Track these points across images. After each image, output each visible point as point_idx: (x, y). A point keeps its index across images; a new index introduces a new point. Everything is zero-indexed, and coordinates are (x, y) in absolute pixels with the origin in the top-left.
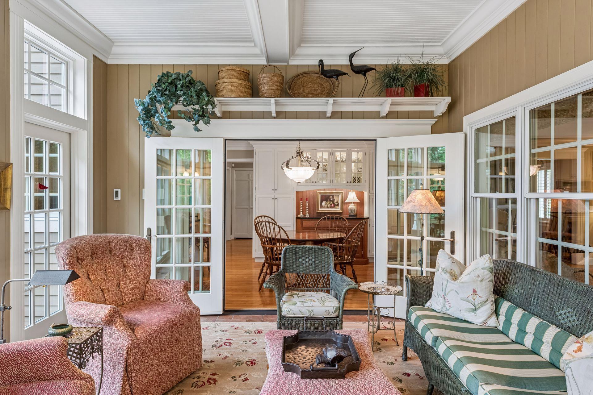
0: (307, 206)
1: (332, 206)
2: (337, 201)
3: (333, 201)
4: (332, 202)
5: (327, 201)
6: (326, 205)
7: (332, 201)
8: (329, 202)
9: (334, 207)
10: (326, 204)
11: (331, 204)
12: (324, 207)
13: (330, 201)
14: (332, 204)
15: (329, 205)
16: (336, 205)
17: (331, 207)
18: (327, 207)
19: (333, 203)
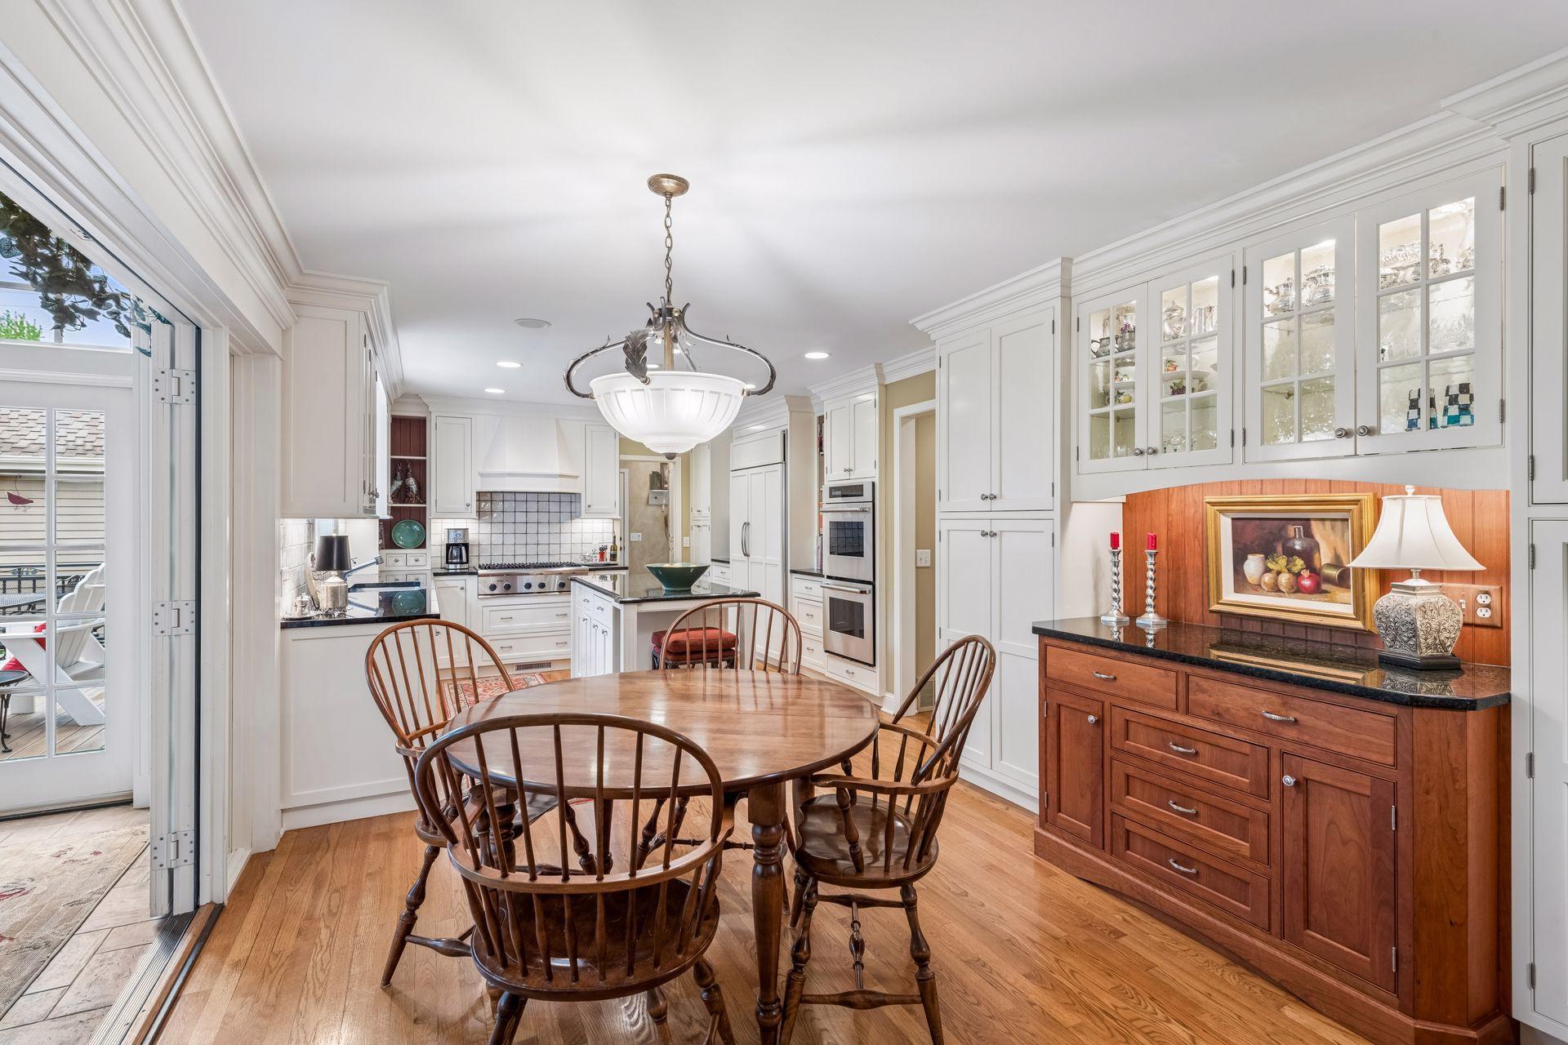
0: (1150, 574)
1: (1307, 583)
2: (1337, 557)
3: (1308, 556)
4: (1299, 563)
5: (1268, 552)
6: (1267, 578)
7: (1300, 554)
8: (1282, 561)
9: (1316, 590)
10: (1267, 570)
11: (1298, 575)
12: (1257, 588)
13: (1290, 553)
14: (1306, 573)
15: (1284, 579)
16: (1329, 580)
17: (1297, 589)
18: (1276, 589)
19: (1309, 565)
